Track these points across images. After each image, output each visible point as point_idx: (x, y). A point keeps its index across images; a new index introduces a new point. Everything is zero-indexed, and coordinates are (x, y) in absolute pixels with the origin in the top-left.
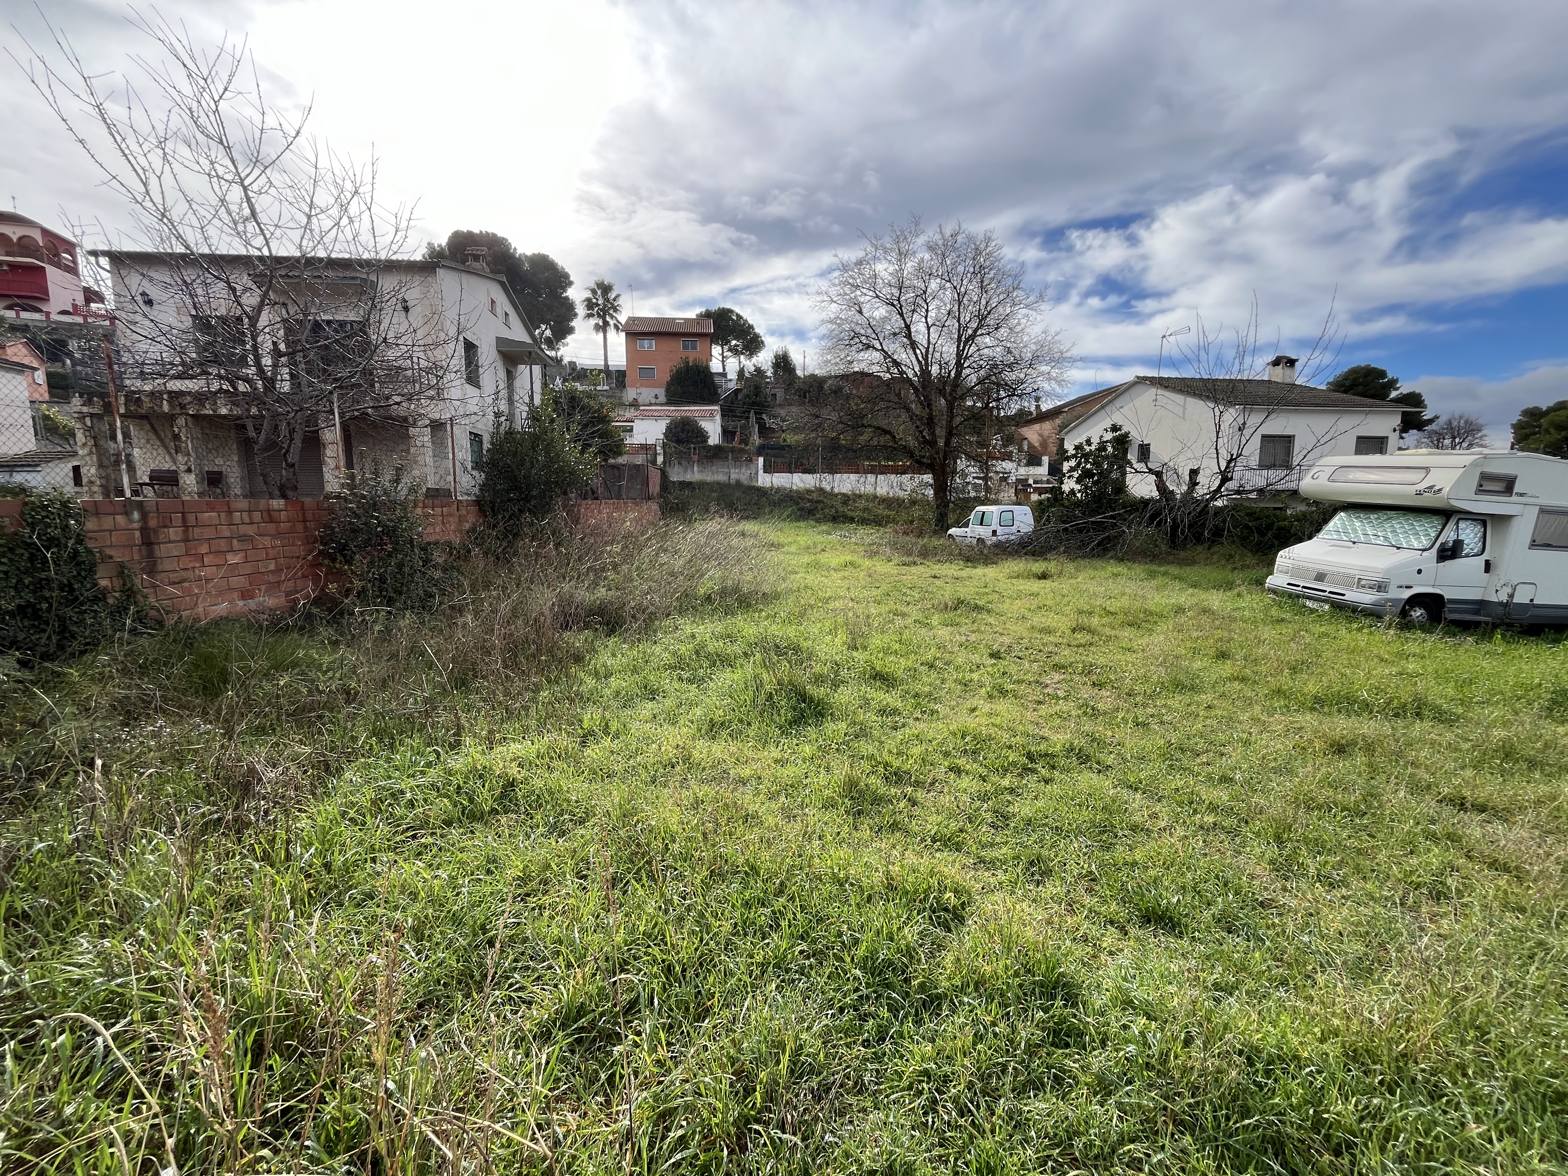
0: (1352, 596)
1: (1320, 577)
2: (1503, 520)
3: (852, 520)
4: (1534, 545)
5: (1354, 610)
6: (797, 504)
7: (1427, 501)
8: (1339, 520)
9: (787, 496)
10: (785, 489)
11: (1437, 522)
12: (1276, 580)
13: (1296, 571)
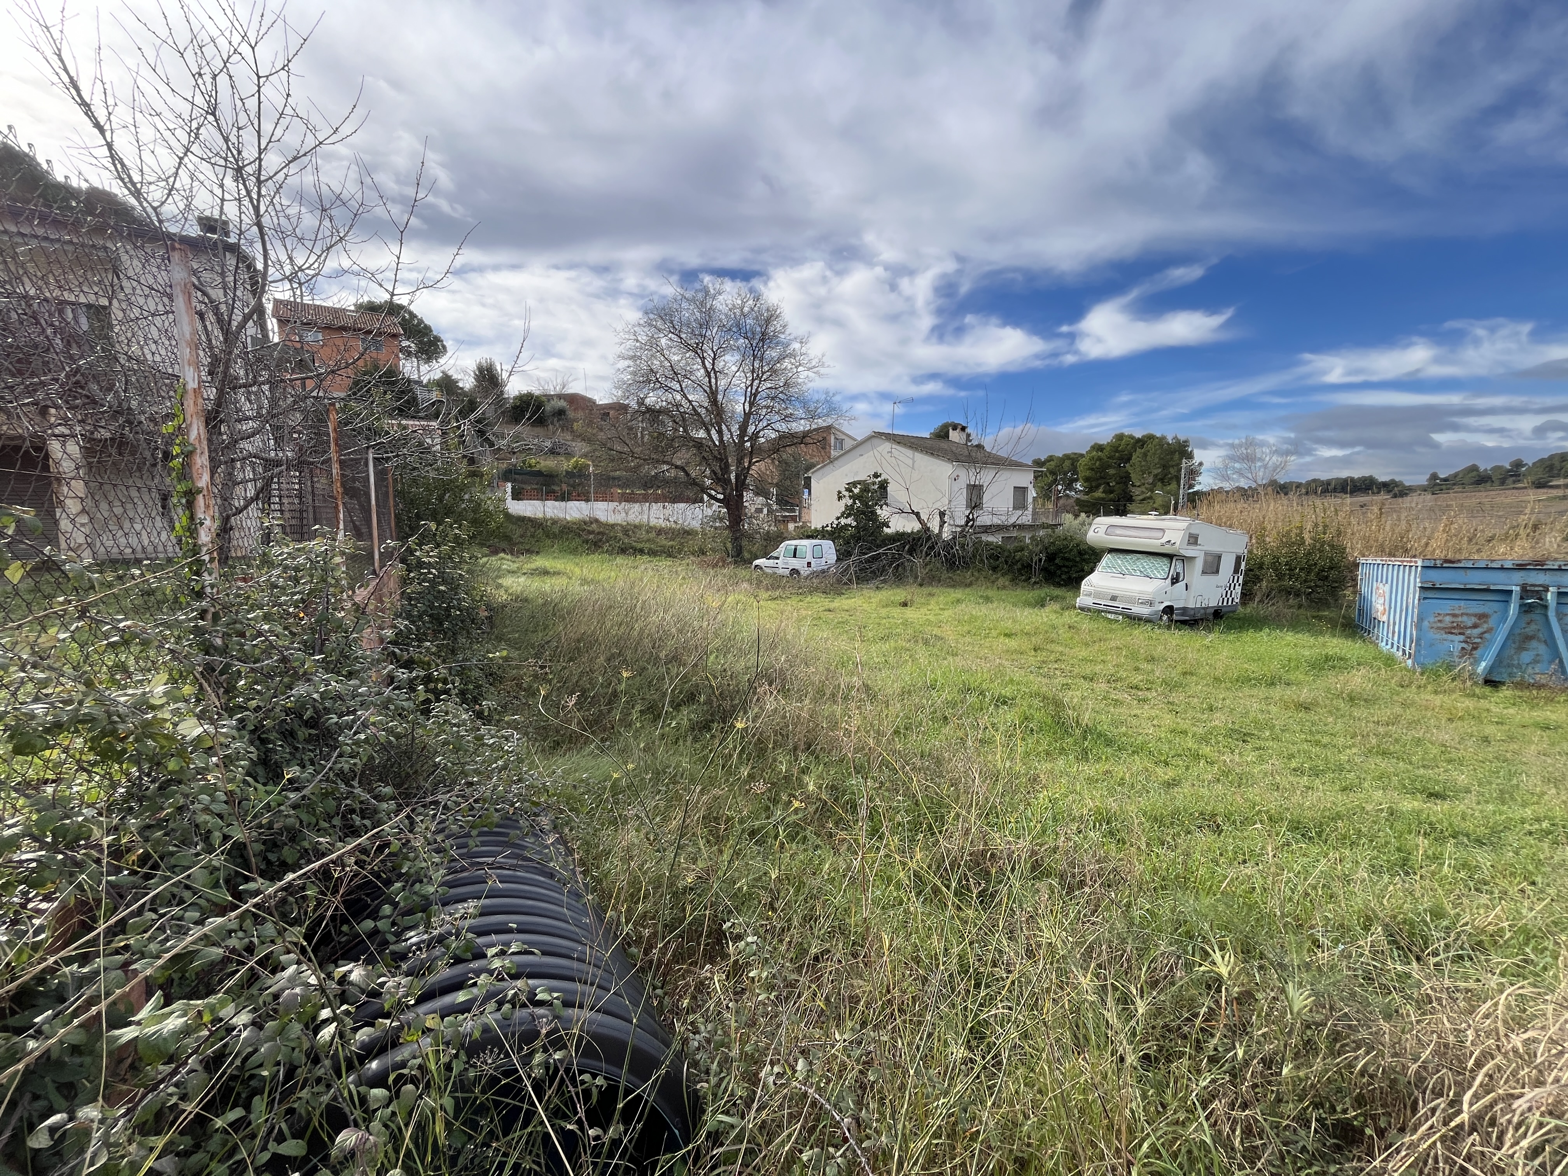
0: (1137, 610)
1: (1114, 598)
2: (1192, 559)
3: (641, 551)
4: (1204, 572)
5: (1140, 619)
6: (580, 536)
7: (1167, 549)
8: (1107, 559)
9: (565, 527)
10: (559, 519)
11: (1166, 561)
12: (1083, 600)
13: (1098, 595)
